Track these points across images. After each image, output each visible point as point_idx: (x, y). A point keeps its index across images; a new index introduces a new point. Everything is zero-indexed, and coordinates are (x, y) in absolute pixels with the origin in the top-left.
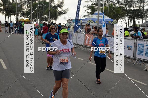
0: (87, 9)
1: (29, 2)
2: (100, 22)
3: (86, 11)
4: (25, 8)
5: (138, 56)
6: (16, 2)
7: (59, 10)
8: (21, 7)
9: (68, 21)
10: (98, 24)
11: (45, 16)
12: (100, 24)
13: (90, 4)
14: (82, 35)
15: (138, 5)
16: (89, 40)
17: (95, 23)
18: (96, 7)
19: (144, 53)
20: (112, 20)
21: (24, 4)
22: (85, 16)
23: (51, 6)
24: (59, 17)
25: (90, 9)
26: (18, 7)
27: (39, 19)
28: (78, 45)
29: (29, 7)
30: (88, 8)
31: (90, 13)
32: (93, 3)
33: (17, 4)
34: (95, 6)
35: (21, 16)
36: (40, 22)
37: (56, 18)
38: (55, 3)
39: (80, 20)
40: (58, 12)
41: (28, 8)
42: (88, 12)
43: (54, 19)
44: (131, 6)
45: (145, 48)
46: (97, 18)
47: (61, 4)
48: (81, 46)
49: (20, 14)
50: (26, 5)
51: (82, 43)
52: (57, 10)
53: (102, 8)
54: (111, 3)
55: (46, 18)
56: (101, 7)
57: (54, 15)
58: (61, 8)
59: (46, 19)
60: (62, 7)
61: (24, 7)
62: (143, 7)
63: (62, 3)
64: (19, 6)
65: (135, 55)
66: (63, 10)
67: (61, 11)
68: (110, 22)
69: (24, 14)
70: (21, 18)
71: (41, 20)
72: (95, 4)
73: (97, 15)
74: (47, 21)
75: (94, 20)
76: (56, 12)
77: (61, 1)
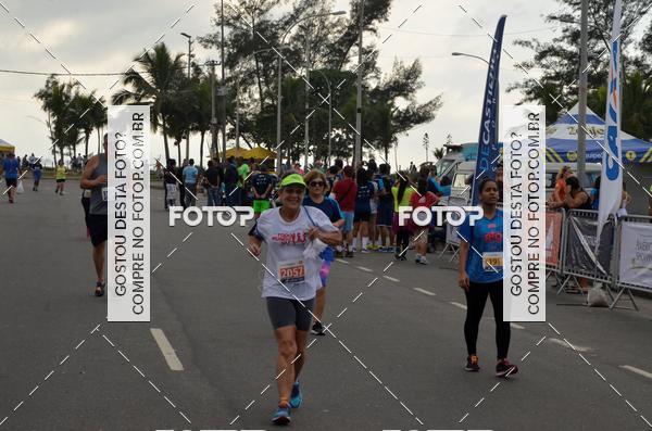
0: (524, 96)
1: (266, 75)
2: (587, 156)
4: (251, 99)
6: (212, 75)
8: (234, 95)
9: (439, 154)
10: (581, 166)
11: (338, 135)
12: (590, 166)
13: (537, 74)
17: (566, 160)
18: (565, 90)
20: (641, 146)
21: (244, 82)
23: (365, 87)
24: (400, 136)
25: (535, 98)
26: (219, 99)
27: (311, 147)
29: (268, 94)
30: (529, 93)
32: (552, 72)
33: (217, 83)
34: (561, 86)
35: (231, 136)
36: (316, 159)
37: (386, 142)
38: (382, 76)
40: (395, 113)
41: (262, 100)
43: (378, 148)
46: (575, 137)
47: (408, 78)
49: (229, 127)
50: (254, 89)
52: (392, 105)
53: (591, 91)
54: (632, 69)
55: (343, 143)
56: (589, 87)
57: (377, 128)
58: (406, 96)
59: (340, 149)
60: (412, 91)
61: (244, 98)
63: (413, 73)
64: (223, 91)
66: (417, 106)
67: (407, 110)
68: (631, 156)
69: (243, 128)
70: (231, 144)
71: (321, 153)
72: (558, 76)
73: (576, 126)
74: (347, 156)
75: (560, 147)
76: (385, 115)
77: (408, 64)
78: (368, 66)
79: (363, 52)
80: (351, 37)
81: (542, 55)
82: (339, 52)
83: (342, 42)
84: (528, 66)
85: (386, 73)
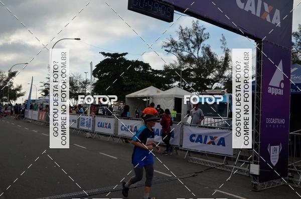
3: (41, 94)
5: (81, 127)
7: (18, 92)
9: (25, 102)
13: (44, 88)
14: (36, 112)
15: (82, 89)
16: (42, 117)
19: (85, 124)
22: (39, 98)
23: (10, 89)
24: (18, 98)
28: (33, 120)
30: (42, 91)
31: (44, 95)
37: (15, 99)
39: (35, 100)
40: (17, 94)
42: (42, 95)
43: (13, 100)
44: (76, 90)
45: (85, 121)
48: (35, 121)
51: (36, 119)
55: (6, 99)
57: (13, 97)
59: (5, 100)
62: (85, 91)
63: (20, 87)
65: (78, 126)
66: (21, 93)
76: (15, 94)
77: (19, 85)
78: (11, 85)
79: (10, 82)
80: (8, 80)
81: (45, 84)
82: (5, 83)
83: (6, 81)
84: (42, 86)
85: (15, 86)
